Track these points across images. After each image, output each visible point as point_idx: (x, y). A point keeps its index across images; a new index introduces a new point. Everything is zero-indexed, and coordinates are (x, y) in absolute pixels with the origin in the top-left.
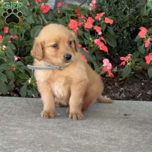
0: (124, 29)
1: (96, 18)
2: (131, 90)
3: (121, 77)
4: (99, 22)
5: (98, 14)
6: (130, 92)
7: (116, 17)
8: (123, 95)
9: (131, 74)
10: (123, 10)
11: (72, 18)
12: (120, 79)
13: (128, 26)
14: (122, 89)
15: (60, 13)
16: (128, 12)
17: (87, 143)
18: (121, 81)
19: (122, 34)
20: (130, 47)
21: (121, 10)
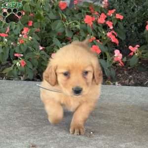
0: (132, 24)
1: (108, 14)
2: (139, 77)
3: (129, 66)
4: (110, 17)
5: (110, 11)
6: (138, 79)
7: (125, 13)
8: (132, 81)
9: (138, 63)
10: (132, 8)
11: (88, 14)
12: (129, 68)
13: (136, 21)
14: (131, 76)
15: (76, 10)
16: (136, 9)
17: (105, 122)
18: (130, 70)
19: (130, 29)
20: (138, 40)
21: (130, 7)
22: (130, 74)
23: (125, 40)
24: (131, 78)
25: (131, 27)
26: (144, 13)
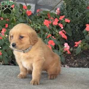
0: (76, 26)
1: (60, 19)
2: (81, 61)
3: (75, 54)
4: (61, 21)
5: (61, 17)
6: (80, 63)
7: (72, 18)
8: (76, 64)
9: (81, 52)
10: (76, 14)
11: (46, 19)
12: (75, 55)
13: (79, 23)
14: (76, 61)
15: (38, 16)
16: (79, 15)
19: (75, 28)
20: (80, 36)
21: (75, 14)
22: (75, 59)
23: (71, 36)
24: (76, 62)
25: (76, 27)
26: (84, 18)
